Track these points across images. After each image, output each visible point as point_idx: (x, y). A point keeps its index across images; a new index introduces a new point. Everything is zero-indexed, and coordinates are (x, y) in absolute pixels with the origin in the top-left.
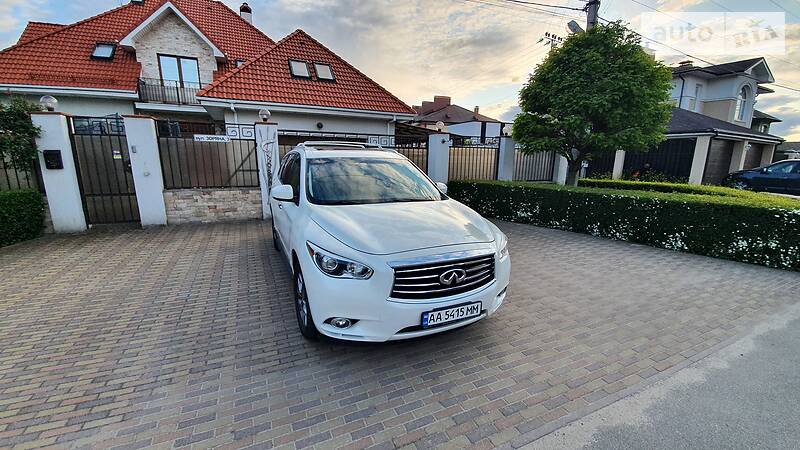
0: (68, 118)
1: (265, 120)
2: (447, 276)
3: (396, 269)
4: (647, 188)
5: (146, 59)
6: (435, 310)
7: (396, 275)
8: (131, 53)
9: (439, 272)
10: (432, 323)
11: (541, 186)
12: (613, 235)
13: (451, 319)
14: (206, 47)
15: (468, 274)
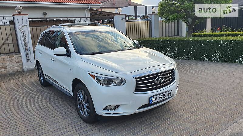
1: (19, 12)
2: (157, 80)
3: (136, 79)
4: (226, 35)
6: (154, 96)
7: (137, 81)
9: (154, 78)
10: (153, 102)
11: (177, 39)
12: (214, 60)
13: (161, 99)
15: (165, 78)
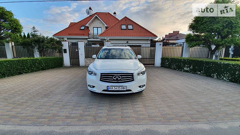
0: (68, 42)
1: (108, 41)
2: (115, 77)
3: (101, 74)
5: (91, 29)
6: (111, 86)
8: (88, 27)
9: (113, 76)
13: (116, 90)
14: (104, 24)
15: (122, 78)
